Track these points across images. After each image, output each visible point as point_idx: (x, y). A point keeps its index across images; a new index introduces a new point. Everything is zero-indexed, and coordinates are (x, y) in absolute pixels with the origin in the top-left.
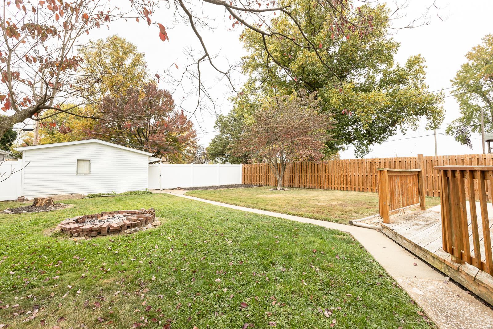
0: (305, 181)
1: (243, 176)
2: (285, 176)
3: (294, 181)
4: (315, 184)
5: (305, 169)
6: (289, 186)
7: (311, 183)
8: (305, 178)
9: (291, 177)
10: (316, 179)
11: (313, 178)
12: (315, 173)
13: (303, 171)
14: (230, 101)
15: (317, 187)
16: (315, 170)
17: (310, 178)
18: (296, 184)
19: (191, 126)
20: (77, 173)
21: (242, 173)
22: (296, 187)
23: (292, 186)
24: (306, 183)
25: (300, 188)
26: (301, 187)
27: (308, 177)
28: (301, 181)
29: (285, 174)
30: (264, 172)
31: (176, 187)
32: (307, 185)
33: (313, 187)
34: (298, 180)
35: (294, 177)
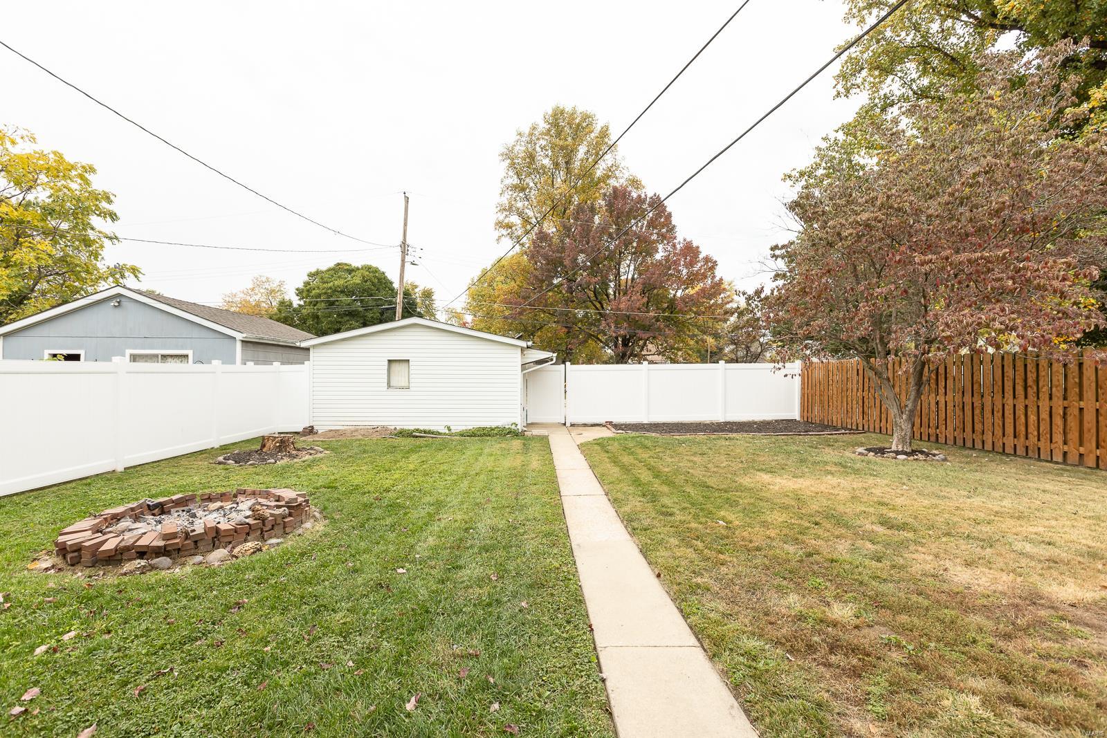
0: (1032, 429)
1: (803, 395)
2: (942, 405)
3: (978, 427)
4: (1081, 444)
5: (1030, 382)
6: (959, 442)
7: (1058, 438)
8: (1032, 418)
9: (968, 408)
10: (1086, 425)
11: (1069, 419)
12: (1081, 399)
13: (1020, 389)
14: (789, 182)
15: (1091, 461)
16: (1081, 385)
17: (1058, 421)
18: (988, 438)
19: (712, 268)
20: (389, 386)
21: (803, 389)
22: (988, 446)
23: (969, 444)
24: (1033, 438)
25: (1003, 453)
26: (1009, 450)
27: (1045, 415)
28: (1009, 429)
29: (941, 399)
30: (866, 388)
31: (602, 421)
32: (1041, 444)
33: (1073, 458)
34: (998, 422)
35: (977, 411)
